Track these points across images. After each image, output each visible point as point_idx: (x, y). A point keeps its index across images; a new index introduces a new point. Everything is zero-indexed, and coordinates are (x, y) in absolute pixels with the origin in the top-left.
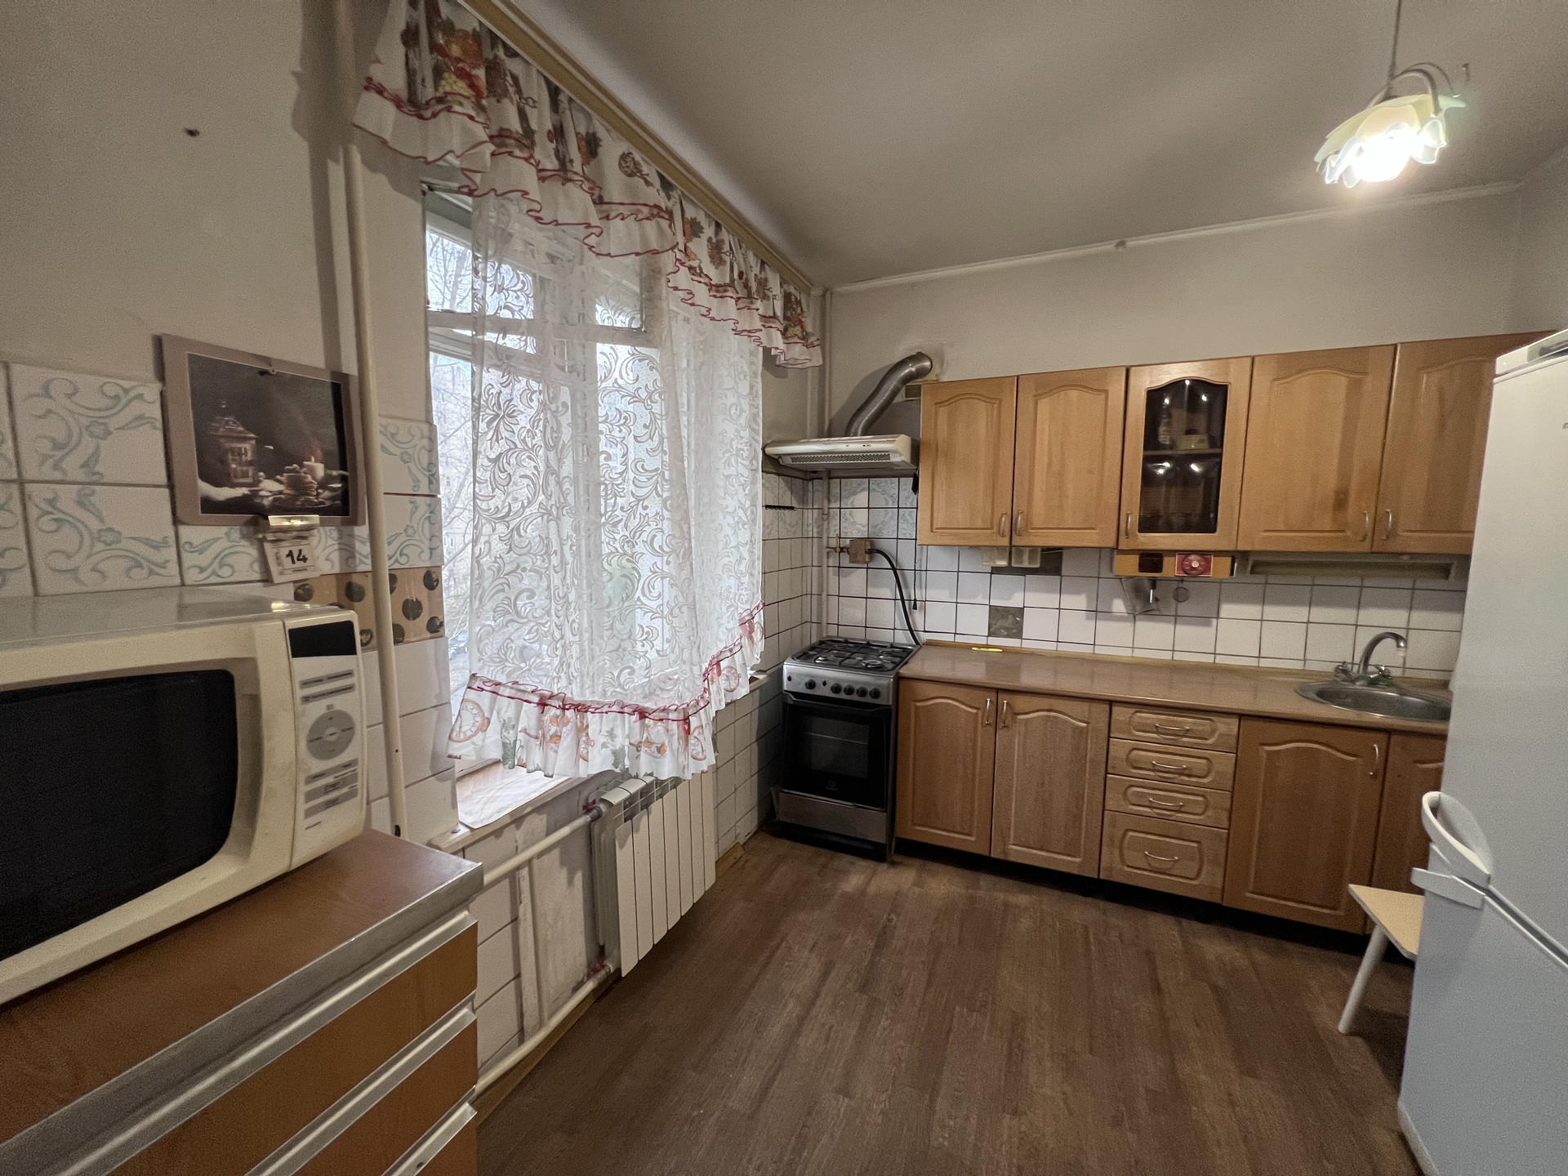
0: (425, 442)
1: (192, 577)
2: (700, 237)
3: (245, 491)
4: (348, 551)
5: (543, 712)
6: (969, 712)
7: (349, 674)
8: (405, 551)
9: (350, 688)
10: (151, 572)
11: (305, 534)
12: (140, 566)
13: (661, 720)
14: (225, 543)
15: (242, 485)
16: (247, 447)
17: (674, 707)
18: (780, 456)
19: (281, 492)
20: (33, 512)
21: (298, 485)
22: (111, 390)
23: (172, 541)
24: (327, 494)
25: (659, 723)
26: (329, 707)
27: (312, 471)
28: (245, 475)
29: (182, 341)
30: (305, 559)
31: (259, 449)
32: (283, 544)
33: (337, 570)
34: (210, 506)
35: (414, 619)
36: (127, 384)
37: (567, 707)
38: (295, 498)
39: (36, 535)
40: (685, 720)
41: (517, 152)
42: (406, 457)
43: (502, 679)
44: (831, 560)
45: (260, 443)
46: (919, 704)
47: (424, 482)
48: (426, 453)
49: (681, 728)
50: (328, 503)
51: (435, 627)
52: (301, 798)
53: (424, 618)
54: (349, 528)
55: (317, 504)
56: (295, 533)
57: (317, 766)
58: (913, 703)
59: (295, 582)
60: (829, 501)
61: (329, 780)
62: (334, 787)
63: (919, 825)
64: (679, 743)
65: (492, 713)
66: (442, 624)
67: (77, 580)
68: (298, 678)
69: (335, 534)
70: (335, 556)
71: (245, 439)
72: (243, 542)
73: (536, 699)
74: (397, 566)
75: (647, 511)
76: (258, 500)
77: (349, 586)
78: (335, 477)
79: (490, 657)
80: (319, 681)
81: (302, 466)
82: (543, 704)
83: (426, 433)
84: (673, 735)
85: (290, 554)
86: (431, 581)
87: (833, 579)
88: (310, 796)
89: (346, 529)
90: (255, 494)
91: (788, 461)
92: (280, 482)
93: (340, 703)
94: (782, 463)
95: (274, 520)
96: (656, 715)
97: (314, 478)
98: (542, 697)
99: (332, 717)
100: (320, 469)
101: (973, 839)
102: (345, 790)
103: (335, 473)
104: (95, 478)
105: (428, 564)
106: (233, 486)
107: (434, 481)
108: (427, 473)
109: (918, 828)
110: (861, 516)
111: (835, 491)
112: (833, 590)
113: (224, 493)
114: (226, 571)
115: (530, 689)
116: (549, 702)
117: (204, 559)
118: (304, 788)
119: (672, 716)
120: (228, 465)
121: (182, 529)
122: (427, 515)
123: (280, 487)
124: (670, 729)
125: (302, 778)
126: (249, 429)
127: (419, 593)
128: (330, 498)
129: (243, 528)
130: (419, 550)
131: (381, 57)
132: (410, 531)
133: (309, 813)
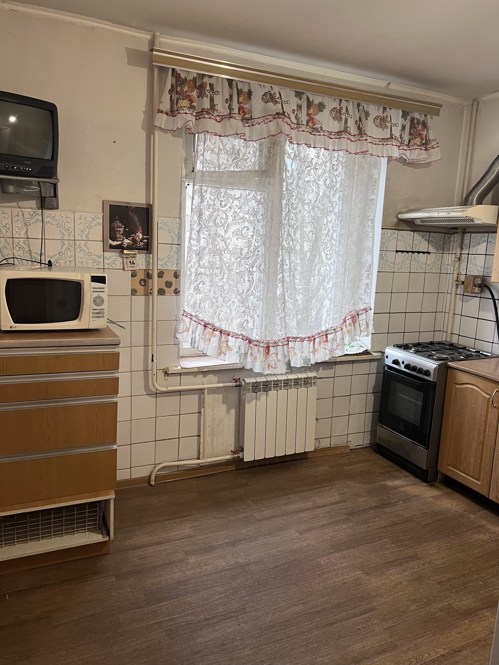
0: (178, 225)
1: (106, 266)
2: (323, 111)
3: (120, 242)
4: (148, 263)
5: (205, 329)
6: (485, 397)
7: (103, 288)
8: (167, 264)
9: (103, 292)
10: (97, 264)
11: (134, 256)
12: (95, 262)
13: (256, 345)
14: (114, 257)
15: (119, 241)
16: (122, 229)
17: (262, 341)
18: (414, 219)
19: (129, 243)
20: (76, 247)
21: (134, 241)
22: (93, 216)
23: (102, 256)
24: (142, 243)
25: (256, 347)
26: (98, 295)
27: (138, 236)
28: (120, 238)
29: (107, 201)
30: (134, 264)
31: (124, 230)
32: (129, 258)
33: (144, 268)
34: (111, 247)
35: (169, 288)
36: (96, 214)
37: (216, 330)
38: (133, 245)
39: (76, 253)
40: (267, 347)
41: (207, 116)
42: (170, 231)
43: (193, 314)
44: (459, 290)
45: (125, 228)
46: (458, 386)
47: (176, 239)
48: (178, 229)
49: (264, 351)
50: (142, 247)
51: (177, 292)
52: (91, 313)
53: (173, 288)
54: (149, 255)
55: (139, 247)
56: (132, 256)
57: (95, 307)
58: (454, 385)
59: (131, 270)
60: (462, 249)
61: (98, 311)
62: (98, 313)
63: (451, 466)
64: (263, 357)
65: (190, 326)
66: (179, 291)
67: (83, 264)
68: (92, 287)
69: (144, 257)
70: (144, 264)
71: (121, 227)
72: (119, 257)
73: (203, 324)
74: (164, 269)
75: (259, 253)
76: (123, 245)
77: (148, 273)
78: (145, 238)
79: (191, 306)
80: (97, 288)
81: (136, 235)
82: (205, 326)
83: (178, 222)
84: (261, 353)
85: (130, 262)
86: (176, 275)
87: (459, 303)
88: (93, 313)
89: (147, 255)
90: (122, 243)
91: (419, 222)
92: (129, 240)
93: (101, 294)
94: (416, 224)
95: (125, 252)
96: (255, 343)
97: (139, 238)
98: (205, 323)
99: (99, 297)
100: (141, 236)
101: (480, 483)
102: (101, 315)
103: (145, 237)
104: (88, 239)
105: (175, 269)
106: (117, 241)
107: (180, 239)
108: (177, 236)
109: (450, 468)
110: (480, 260)
111: (466, 242)
112: (458, 311)
113: (115, 243)
114: (114, 266)
115: (201, 319)
116: (207, 326)
117: (109, 262)
118: (92, 311)
119: (262, 345)
120: (116, 235)
121: (105, 253)
122: (176, 251)
123: (130, 241)
124: (260, 350)
125: (91, 309)
126: (122, 224)
127: (173, 280)
128: (144, 245)
129: (120, 253)
130: (172, 264)
131: (163, 102)
132: (169, 257)
133: (93, 317)
